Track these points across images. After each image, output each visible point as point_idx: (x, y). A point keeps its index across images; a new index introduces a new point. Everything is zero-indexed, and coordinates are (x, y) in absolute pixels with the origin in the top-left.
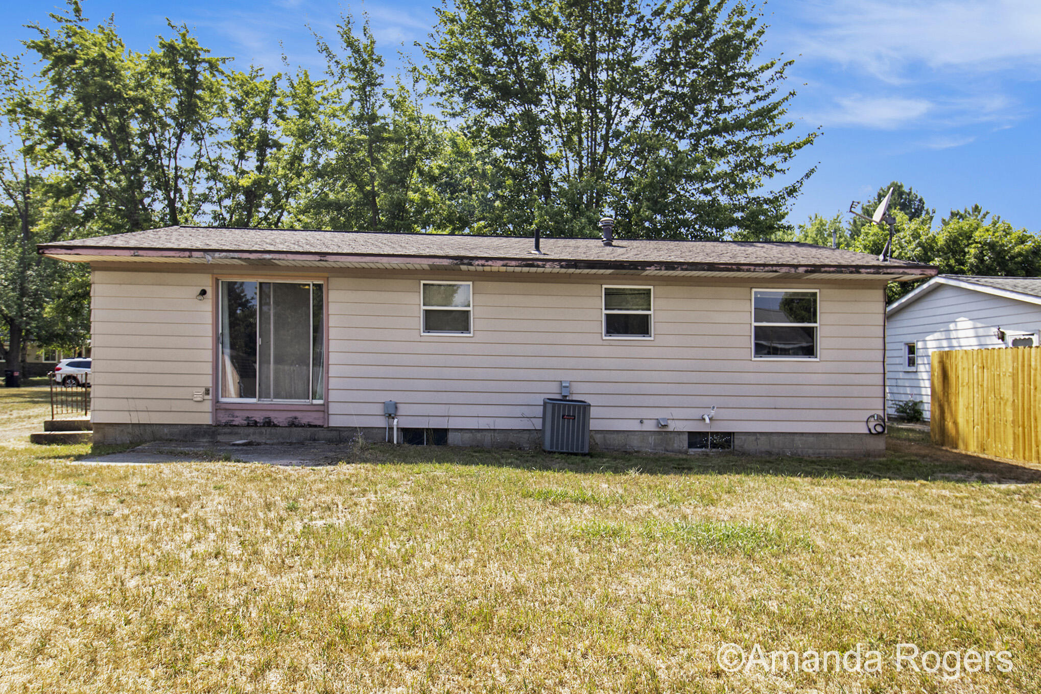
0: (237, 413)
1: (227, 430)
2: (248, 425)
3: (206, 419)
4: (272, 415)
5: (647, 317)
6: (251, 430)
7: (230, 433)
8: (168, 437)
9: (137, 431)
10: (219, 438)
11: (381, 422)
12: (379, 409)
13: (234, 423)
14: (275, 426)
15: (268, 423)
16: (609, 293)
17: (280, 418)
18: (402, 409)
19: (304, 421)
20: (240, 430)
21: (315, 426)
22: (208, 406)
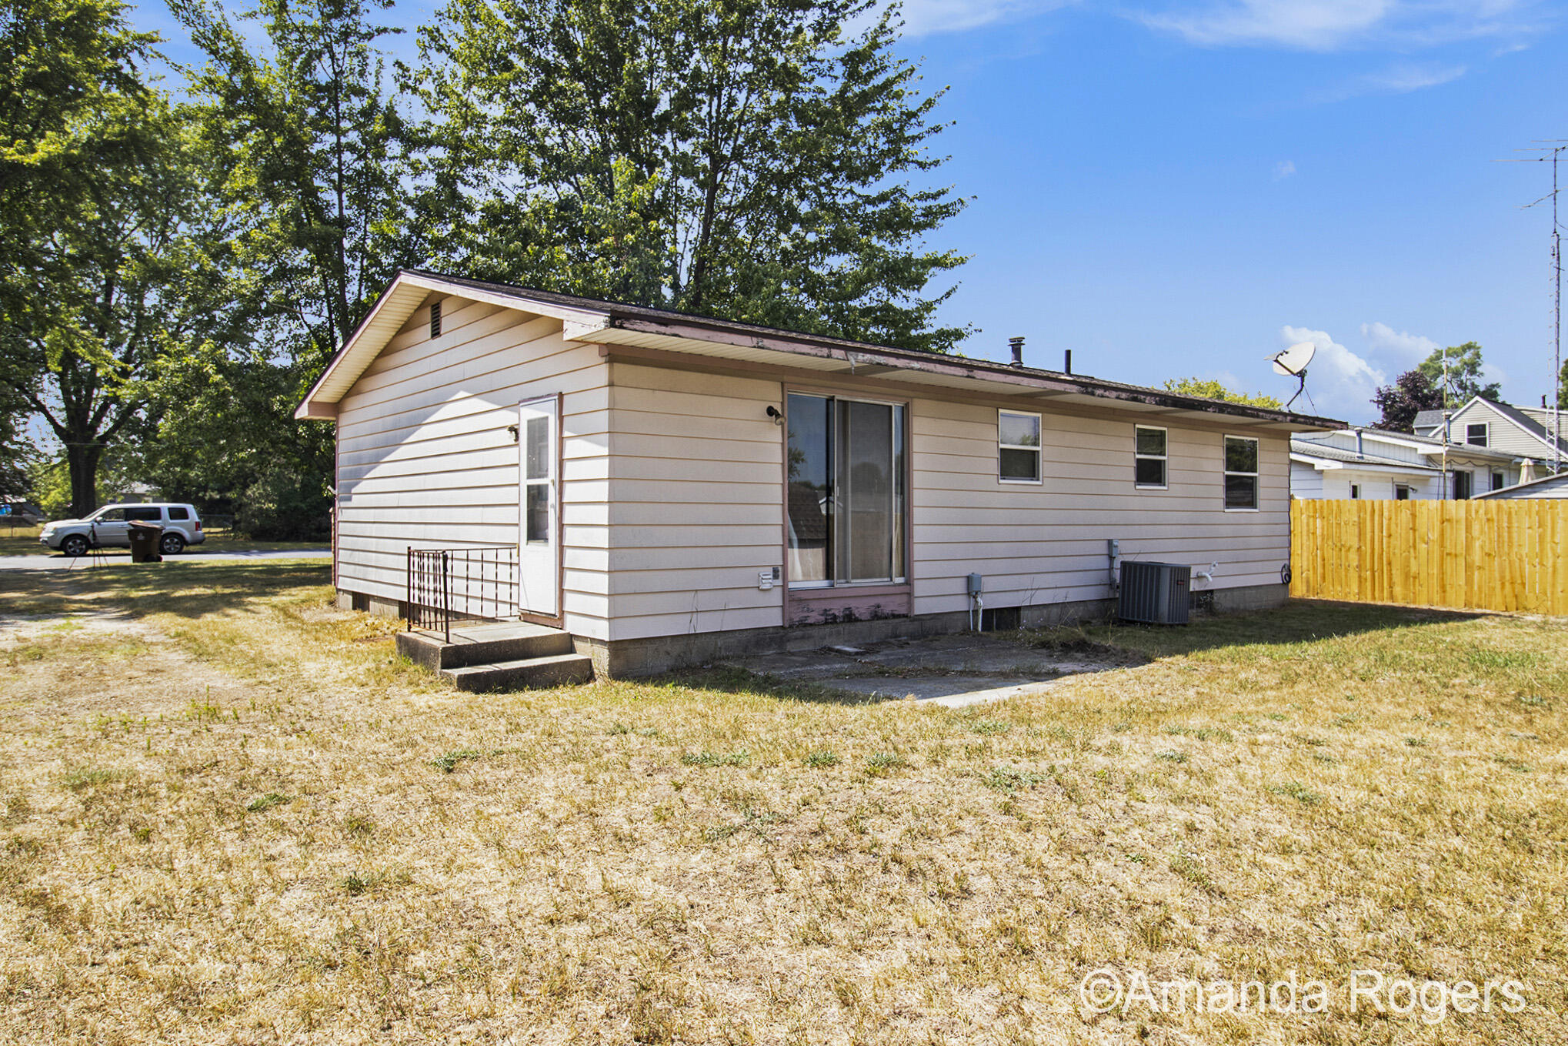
0: (813, 605)
1: (798, 633)
2: (826, 623)
3: (773, 619)
4: (852, 604)
5: (1160, 463)
6: (827, 629)
7: (803, 638)
8: (723, 653)
9: (677, 649)
10: (791, 647)
11: (961, 604)
12: (960, 586)
13: (810, 621)
14: (857, 620)
15: (850, 618)
16: (1141, 434)
17: (861, 608)
18: (988, 584)
19: (887, 610)
20: (815, 632)
21: (899, 616)
22: (776, 598)
